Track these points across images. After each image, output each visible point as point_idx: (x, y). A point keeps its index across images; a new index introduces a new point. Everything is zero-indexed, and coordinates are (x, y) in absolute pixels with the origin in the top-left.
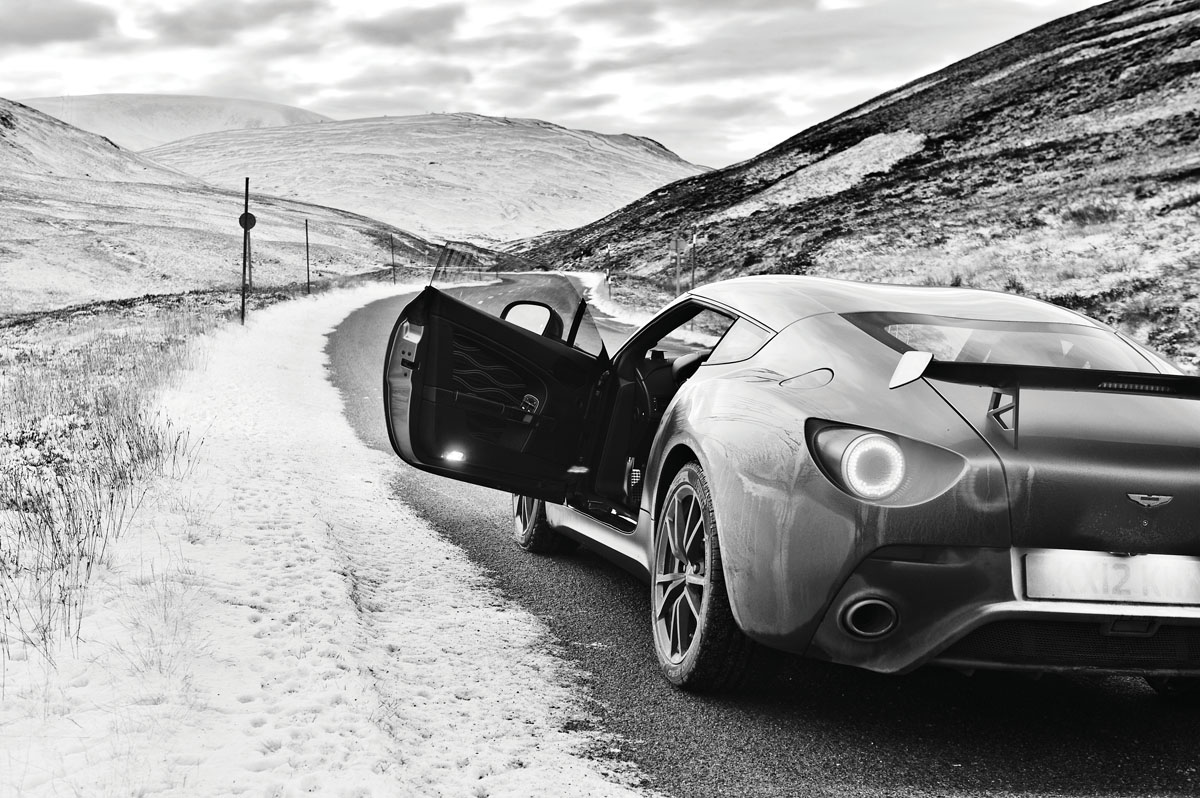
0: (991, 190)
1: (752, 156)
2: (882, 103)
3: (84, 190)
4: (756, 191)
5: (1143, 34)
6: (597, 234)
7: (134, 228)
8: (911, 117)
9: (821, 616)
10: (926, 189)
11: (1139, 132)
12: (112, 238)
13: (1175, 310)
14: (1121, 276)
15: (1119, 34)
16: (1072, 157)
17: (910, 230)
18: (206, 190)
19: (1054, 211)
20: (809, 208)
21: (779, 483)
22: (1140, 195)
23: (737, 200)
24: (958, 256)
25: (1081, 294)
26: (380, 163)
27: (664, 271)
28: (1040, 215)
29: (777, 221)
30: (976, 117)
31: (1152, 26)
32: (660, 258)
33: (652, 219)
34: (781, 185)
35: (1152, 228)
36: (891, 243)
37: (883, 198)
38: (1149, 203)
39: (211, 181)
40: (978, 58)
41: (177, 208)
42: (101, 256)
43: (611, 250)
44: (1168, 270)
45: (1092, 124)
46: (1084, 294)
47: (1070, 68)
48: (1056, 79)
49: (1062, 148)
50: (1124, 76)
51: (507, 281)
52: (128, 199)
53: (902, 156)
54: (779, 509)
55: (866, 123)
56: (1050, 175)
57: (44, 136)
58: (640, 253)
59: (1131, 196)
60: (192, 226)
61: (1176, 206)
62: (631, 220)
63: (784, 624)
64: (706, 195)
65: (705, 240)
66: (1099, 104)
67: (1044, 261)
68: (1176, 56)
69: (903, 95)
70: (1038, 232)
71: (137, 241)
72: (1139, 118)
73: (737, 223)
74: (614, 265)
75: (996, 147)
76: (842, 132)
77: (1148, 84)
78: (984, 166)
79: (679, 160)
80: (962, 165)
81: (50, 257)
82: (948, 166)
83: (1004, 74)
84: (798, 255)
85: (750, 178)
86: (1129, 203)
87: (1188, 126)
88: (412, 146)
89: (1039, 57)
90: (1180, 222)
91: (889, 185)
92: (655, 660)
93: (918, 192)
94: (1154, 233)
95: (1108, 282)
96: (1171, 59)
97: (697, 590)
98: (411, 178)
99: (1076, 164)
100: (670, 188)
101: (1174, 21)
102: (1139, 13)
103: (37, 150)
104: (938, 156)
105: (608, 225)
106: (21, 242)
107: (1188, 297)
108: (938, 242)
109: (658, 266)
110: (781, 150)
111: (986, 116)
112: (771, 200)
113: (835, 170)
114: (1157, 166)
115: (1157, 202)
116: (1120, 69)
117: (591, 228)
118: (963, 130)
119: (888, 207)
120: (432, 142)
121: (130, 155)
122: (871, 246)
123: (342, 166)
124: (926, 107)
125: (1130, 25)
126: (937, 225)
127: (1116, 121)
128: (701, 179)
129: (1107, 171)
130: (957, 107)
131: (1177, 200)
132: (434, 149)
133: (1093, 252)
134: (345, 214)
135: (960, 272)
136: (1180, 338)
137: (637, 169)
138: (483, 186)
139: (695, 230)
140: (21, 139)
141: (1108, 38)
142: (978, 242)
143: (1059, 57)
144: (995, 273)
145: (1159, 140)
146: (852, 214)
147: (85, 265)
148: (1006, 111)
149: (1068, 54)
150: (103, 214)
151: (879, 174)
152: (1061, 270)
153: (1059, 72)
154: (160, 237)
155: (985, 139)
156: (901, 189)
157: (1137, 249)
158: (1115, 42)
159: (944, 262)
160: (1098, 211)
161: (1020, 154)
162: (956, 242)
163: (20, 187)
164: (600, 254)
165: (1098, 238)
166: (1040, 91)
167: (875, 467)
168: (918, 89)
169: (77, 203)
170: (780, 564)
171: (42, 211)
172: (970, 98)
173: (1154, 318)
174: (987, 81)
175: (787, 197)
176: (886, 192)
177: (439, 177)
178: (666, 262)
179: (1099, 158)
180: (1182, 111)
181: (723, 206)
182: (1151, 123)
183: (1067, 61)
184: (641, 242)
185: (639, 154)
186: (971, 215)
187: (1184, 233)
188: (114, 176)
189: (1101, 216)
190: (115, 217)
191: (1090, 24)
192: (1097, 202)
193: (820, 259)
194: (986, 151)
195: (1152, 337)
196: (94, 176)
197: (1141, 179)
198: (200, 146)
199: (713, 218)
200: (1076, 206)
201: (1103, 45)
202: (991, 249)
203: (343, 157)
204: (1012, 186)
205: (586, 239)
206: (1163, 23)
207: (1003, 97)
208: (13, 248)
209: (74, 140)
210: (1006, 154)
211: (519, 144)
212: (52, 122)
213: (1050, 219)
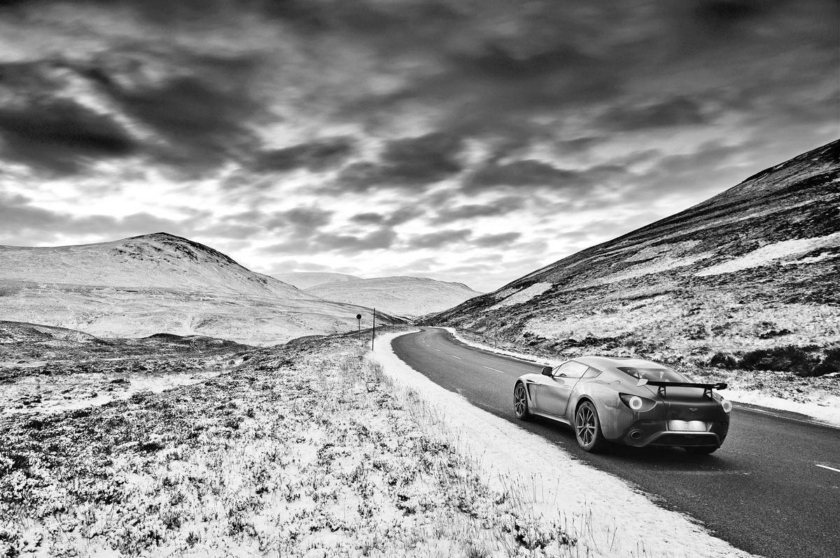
0: (576, 302)
1: (496, 289)
2: (537, 273)
3: (287, 302)
4: (499, 301)
5: (617, 253)
6: (448, 315)
7: (302, 314)
8: (547, 278)
9: (625, 435)
10: (555, 301)
11: (619, 283)
12: (296, 317)
13: (641, 342)
14: (623, 331)
15: (610, 253)
16: (600, 291)
17: (555, 315)
18: (323, 301)
19: (598, 309)
20: (518, 307)
21: (614, 407)
22: (624, 305)
23: (494, 304)
24: (570, 324)
25: (612, 337)
26: (377, 292)
27: (472, 327)
28: (594, 311)
29: (508, 311)
30: (568, 278)
31: (620, 250)
32: (470, 323)
33: (466, 310)
34: (507, 299)
35: (629, 315)
36: (549, 320)
37: (542, 304)
38: (627, 307)
39: (325, 299)
40: (567, 259)
41: (315, 307)
42: (292, 322)
43: (454, 320)
44: (636, 329)
45: (604, 281)
46: (613, 337)
47: (595, 263)
48: (592, 266)
49: (597, 288)
50: (612, 266)
51: (423, 330)
52: (300, 305)
53: (546, 290)
54: (615, 412)
55: (533, 279)
56: (594, 297)
57: (276, 286)
58: (463, 321)
59: (621, 305)
60: (319, 313)
61: (635, 308)
62: (459, 310)
63: (616, 436)
64: (483, 302)
65: (484, 317)
66: (606, 274)
67: (598, 326)
68: (628, 260)
69: (544, 271)
70: (594, 316)
71: (303, 318)
72: (619, 279)
73: (495, 311)
74: (456, 325)
75: (575, 288)
76: (526, 282)
77: (620, 268)
78: (572, 294)
79: (472, 290)
80: (566, 293)
81: (277, 323)
82: (561, 294)
83: (575, 265)
84: (519, 323)
85: (497, 297)
86: (620, 307)
87: (634, 282)
88: (388, 287)
89: (586, 260)
90: (637, 313)
91: (543, 300)
92: (578, 443)
93: (553, 302)
94: (631, 317)
95: (619, 333)
96: (626, 261)
97: (593, 430)
98: (387, 297)
99: (601, 293)
100: (471, 300)
101: (626, 249)
102: (615, 246)
103: (273, 290)
104: (557, 290)
105: (452, 312)
106: (268, 319)
107: (644, 338)
108: (564, 319)
109: (470, 325)
110: (506, 287)
111: (571, 278)
112: (505, 304)
113: (525, 294)
114: (627, 294)
115: (629, 307)
116: (611, 264)
117: (447, 312)
118: (564, 282)
119: (544, 307)
120: (394, 285)
121: (301, 291)
122: (543, 321)
123: (365, 293)
124: (552, 275)
125: (613, 250)
126: (562, 314)
127: (612, 280)
128: (481, 297)
129: (612, 296)
130: (561, 275)
131: (635, 306)
132: (394, 288)
133: (612, 323)
134: (366, 308)
135: (573, 329)
136: (644, 351)
137: (459, 293)
138: (409, 299)
139: (481, 313)
140: (269, 287)
141: (607, 254)
142: (576, 319)
143: (592, 260)
144: (583, 330)
145: (626, 286)
146: (532, 309)
147: (288, 325)
148: (577, 276)
149: (595, 259)
150: (293, 310)
151: (539, 296)
152: (604, 329)
153: (592, 264)
154: (310, 316)
155: (571, 285)
156: (547, 301)
157: (625, 322)
158: (609, 255)
159: (566, 326)
160: (612, 310)
161: (583, 290)
162: (569, 319)
163: (268, 302)
164: (450, 321)
165: (612, 318)
166: (587, 270)
167: (636, 403)
168: (548, 269)
169: (285, 306)
170: (615, 424)
171: (275, 309)
172: (565, 272)
173: (636, 345)
174: (570, 266)
175: (510, 303)
176: (543, 302)
177: (396, 296)
178: (473, 324)
179: (608, 291)
180: (632, 277)
181: (489, 306)
182: (623, 280)
183: (595, 261)
184: (463, 317)
185: (459, 288)
186: (573, 311)
187: (639, 317)
188: (296, 298)
189: (613, 311)
190: (297, 311)
191: (600, 250)
192: (611, 307)
193: (527, 325)
194: (572, 289)
195: (636, 351)
196: (290, 298)
197: (623, 299)
198: (322, 288)
199: (486, 310)
200: (605, 308)
201: (605, 256)
202: (581, 322)
203: (365, 291)
204: (582, 300)
205: (445, 316)
206: (623, 249)
207: (576, 272)
208: (266, 320)
209: (284, 287)
210: (579, 290)
211: (421, 286)
212: (278, 281)
213: (597, 312)
